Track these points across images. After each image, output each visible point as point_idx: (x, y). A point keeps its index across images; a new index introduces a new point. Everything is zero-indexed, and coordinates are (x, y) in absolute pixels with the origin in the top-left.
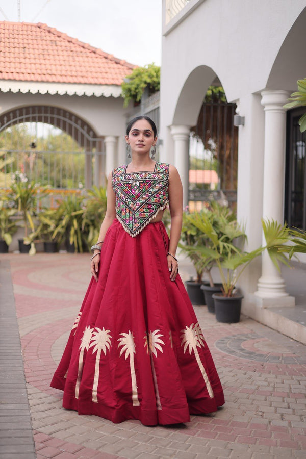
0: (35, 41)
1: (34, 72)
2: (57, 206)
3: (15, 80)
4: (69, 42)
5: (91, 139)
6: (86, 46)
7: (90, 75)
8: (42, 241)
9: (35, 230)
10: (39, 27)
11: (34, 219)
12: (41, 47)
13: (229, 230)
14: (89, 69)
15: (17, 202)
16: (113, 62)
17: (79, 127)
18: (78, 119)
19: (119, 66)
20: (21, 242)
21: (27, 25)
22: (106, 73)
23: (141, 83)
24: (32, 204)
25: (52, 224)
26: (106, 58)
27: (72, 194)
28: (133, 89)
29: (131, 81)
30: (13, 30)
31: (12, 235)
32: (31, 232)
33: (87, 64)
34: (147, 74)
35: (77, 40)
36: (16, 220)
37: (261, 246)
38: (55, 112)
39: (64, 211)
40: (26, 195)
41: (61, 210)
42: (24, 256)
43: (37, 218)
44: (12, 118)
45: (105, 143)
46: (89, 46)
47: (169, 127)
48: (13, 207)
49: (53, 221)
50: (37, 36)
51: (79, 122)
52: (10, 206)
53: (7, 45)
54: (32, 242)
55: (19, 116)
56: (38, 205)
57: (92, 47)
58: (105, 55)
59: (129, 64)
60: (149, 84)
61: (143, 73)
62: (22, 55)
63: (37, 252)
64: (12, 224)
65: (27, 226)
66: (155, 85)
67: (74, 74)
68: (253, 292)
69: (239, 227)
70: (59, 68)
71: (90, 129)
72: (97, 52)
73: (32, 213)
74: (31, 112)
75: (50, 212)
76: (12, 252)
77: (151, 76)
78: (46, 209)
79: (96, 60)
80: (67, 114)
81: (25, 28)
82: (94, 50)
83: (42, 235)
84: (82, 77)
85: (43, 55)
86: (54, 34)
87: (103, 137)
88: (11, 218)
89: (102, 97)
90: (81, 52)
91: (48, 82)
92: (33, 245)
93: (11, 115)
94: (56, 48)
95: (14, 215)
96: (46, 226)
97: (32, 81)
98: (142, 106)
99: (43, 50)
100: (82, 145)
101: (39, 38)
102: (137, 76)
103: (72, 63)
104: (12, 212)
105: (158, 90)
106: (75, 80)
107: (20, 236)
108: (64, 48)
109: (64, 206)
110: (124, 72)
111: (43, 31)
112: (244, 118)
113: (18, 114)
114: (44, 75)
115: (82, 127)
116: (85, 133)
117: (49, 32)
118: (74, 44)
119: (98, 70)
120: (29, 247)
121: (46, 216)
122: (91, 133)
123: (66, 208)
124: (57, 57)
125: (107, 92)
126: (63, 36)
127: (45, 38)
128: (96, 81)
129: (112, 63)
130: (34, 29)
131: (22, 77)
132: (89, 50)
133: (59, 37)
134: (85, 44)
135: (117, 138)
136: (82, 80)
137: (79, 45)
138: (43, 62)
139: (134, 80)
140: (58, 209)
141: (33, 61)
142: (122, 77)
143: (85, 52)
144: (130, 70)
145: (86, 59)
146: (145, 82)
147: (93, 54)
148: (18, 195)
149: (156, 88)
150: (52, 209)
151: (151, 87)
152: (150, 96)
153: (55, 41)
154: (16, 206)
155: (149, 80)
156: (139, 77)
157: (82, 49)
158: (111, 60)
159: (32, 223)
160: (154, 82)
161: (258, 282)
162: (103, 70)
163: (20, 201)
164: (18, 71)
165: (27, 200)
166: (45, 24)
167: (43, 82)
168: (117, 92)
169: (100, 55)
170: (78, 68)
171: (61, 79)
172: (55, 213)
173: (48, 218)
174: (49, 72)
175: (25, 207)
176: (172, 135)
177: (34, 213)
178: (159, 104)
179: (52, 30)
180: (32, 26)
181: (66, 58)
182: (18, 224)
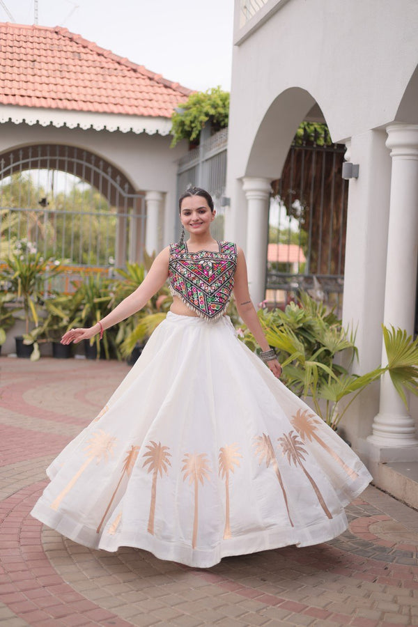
0: (49, 52)
1: (46, 95)
2: (74, 290)
3: (17, 106)
4: (99, 55)
5: (125, 195)
6: (122, 62)
7: (126, 101)
8: (50, 340)
9: (41, 325)
10: (56, 32)
11: (39, 308)
12: (57, 60)
13: (329, 340)
14: (127, 94)
15: (15, 283)
16: (161, 85)
17: (108, 178)
18: (107, 165)
19: (170, 91)
20: (19, 341)
21: (40, 30)
22: (150, 100)
23: (200, 115)
24: (36, 287)
25: (65, 316)
26: (151, 79)
27: (95, 273)
28: (187, 122)
29: (186, 112)
30: (19, 35)
31: (6, 331)
32: (35, 328)
33: (123, 87)
34: (209, 102)
35: (110, 52)
36: (14, 309)
37: (380, 366)
38: (75, 155)
39: (84, 299)
40: (28, 274)
41: (79, 297)
42: (23, 361)
43: (44, 307)
44: (12, 161)
45: (146, 202)
46: (128, 61)
47: (240, 180)
48: (10, 290)
49: (68, 312)
50: (52, 45)
51: (110, 170)
52: (6, 288)
53: (10, 56)
54: (35, 341)
55: (23, 159)
56: (47, 288)
57: (132, 63)
58: (151, 76)
59: (184, 88)
60: (211, 117)
61: (203, 101)
62: (30, 71)
63: (42, 356)
64: (7, 315)
65: (29, 319)
66: (221, 119)
67: (104, 99)
68: (365, 437)
69: (346, 334)
70: (82, 90)
71: (125, 180)
72: (139, 70)
73: (36, 300)
74: (40, 153)
75: (63, 299)
76: (6, 355)
77: (215, 106)
78: (58, 294)
79: (136, 81)
80: (93, 158)
81: (36, 33)
82: (134, 67)
83: (50, 331)
84: (115, 104)
85: (61, 71)
86: (77, 43)
87: (143, 193)
88: (6, 305)
89: (144, 134)
90: (116, 69)
91: (65, 110)
92: (36, 346)
93: (12, 156)
94: (79, 63)
95: (11, 301)
96: (57, 319)
97: (42, 108)
98: (201, 149)
99: (61, 64)
100: (113, 203)
101: (55, 47)
102: (195, 104)
103: (101, 84)
104: (8, 297)
105: (225, 126)
106: (105, 108)
107: (17, 333)
108: (90, 63)
109: (83, 291)
110: (177, 100)
111: (63, 38)
112: (358, 166)
113: (21, 157)
114: (61, 100)
115: (114, 177)
116: (117, 186)
117: (71, 40)
118: (106, 58)
119: (140, 95)
120: (31, 348)
121: (56, 305)
122: (126, 186)
123: (87, 294)
124: (81, 76)
125: (151, 127)
126: (90, 47)
127: (65, 49)
128: (136, 111)
129: (160, 87)
130: (49, 34)
131: (27, 102)
132: (127, 67)
133: (84, 47)
134: (121, 58)
135: (164, 194)
136: (116, 109)
137: (113, 60)
138: (60, 81)
139: (191, 110)
140: (74, 296)
141: (45, 79)
142: (172, 106)
143: (122, 70)
144: (185, 98)
145: (122, 80)
146: (207, 114)
147: (132, 73)
148: (17, 274)
149: (222, 124)
150: (66, 295)
151: (215, 121)
152: (212, 134)
153: (79, 53)
154: (13, 289)
155: (212, 112)
156: (198, 106)
157: (117, 66)
158: (158, 83)
159: (35, 313)
160: (220, 114)
161: (373, 422)
162: (147, 96)
163: (20, 281)
164: (23, 93)
165: (30, 280)
166: (66, 29)
167: (58, 109)
168: (165, 128)
169: (143, 75)
170: (110, 92)
171: (85, 107)
172: (70, 301)
173: (60, 307)
174: (69, 96)
175: (26, 290)
176: (245, 192)
177: (39, 299)
178: (225, 146)
179: (75, 38)
180: (46, 30)
181: (93, 77)
182: (15, 314)
